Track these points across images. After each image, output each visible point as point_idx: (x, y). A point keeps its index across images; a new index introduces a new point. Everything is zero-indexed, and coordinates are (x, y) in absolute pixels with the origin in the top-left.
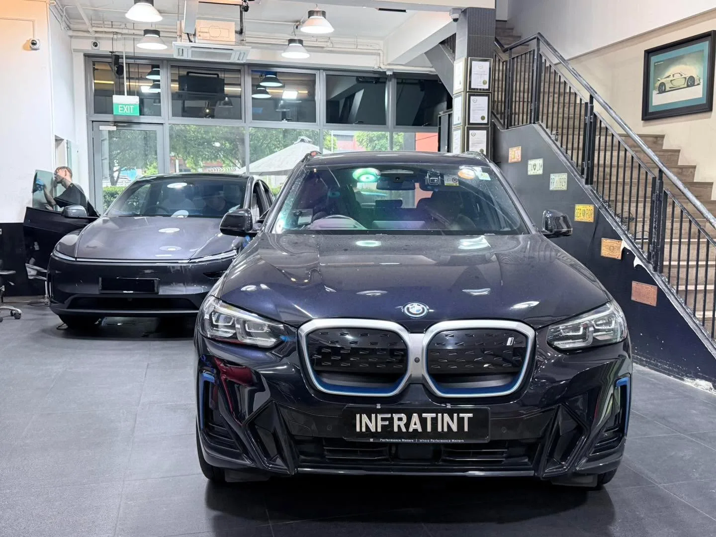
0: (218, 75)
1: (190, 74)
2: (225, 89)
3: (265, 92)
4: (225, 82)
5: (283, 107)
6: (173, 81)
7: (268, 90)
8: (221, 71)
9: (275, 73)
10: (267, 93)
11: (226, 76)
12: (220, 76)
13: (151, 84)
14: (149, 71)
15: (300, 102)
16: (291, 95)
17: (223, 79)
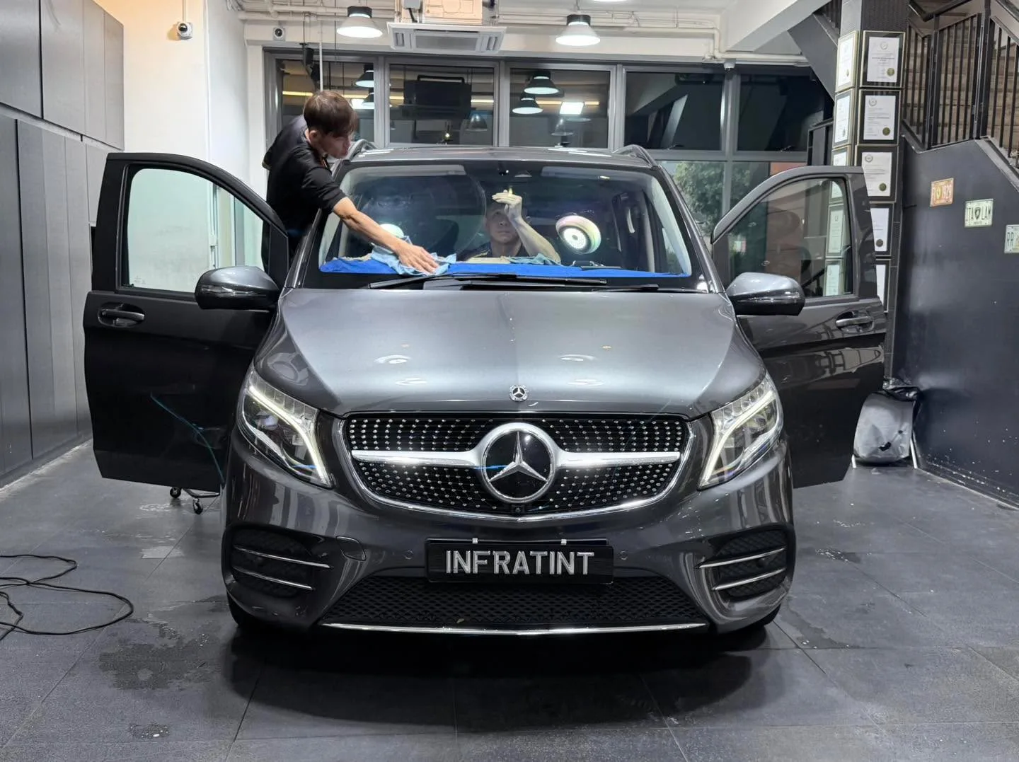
0: (463, 80)
1: (422, 79)
2: (472, 101)
3: (533, 105)
4: (473, 90)
5: (561, 130)
6: (393, 90)
7: (538, 102)
8: (468, 73)
9: (546, 72)
10: (536, 106)
11: (474, 81)
12: (466, 81)
13: (365, 97)
14: (359, 76)
15: (589, 120)
16: (572, 108)
17: (470, 86)
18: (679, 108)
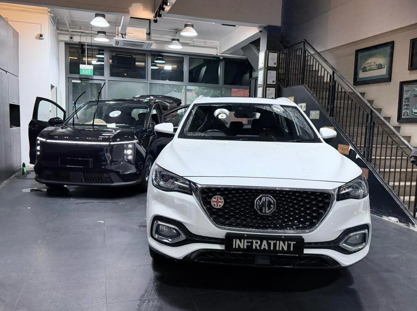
0: (132, 56)
1: (117, 55)
2: (136, 63)
3: (156, 66)
4: (136, 60)
5: (163, 73)
6: (110, 58)
7: (157, 65)
8: (134, 54)
9: (162, 56)
10: (157, 66)
11: (136, 57)
12: (133, 57)
13: (97, 60)
14: (97, 53)
16: (168, 67)
17: (135, 59)
18: (204, 69)
